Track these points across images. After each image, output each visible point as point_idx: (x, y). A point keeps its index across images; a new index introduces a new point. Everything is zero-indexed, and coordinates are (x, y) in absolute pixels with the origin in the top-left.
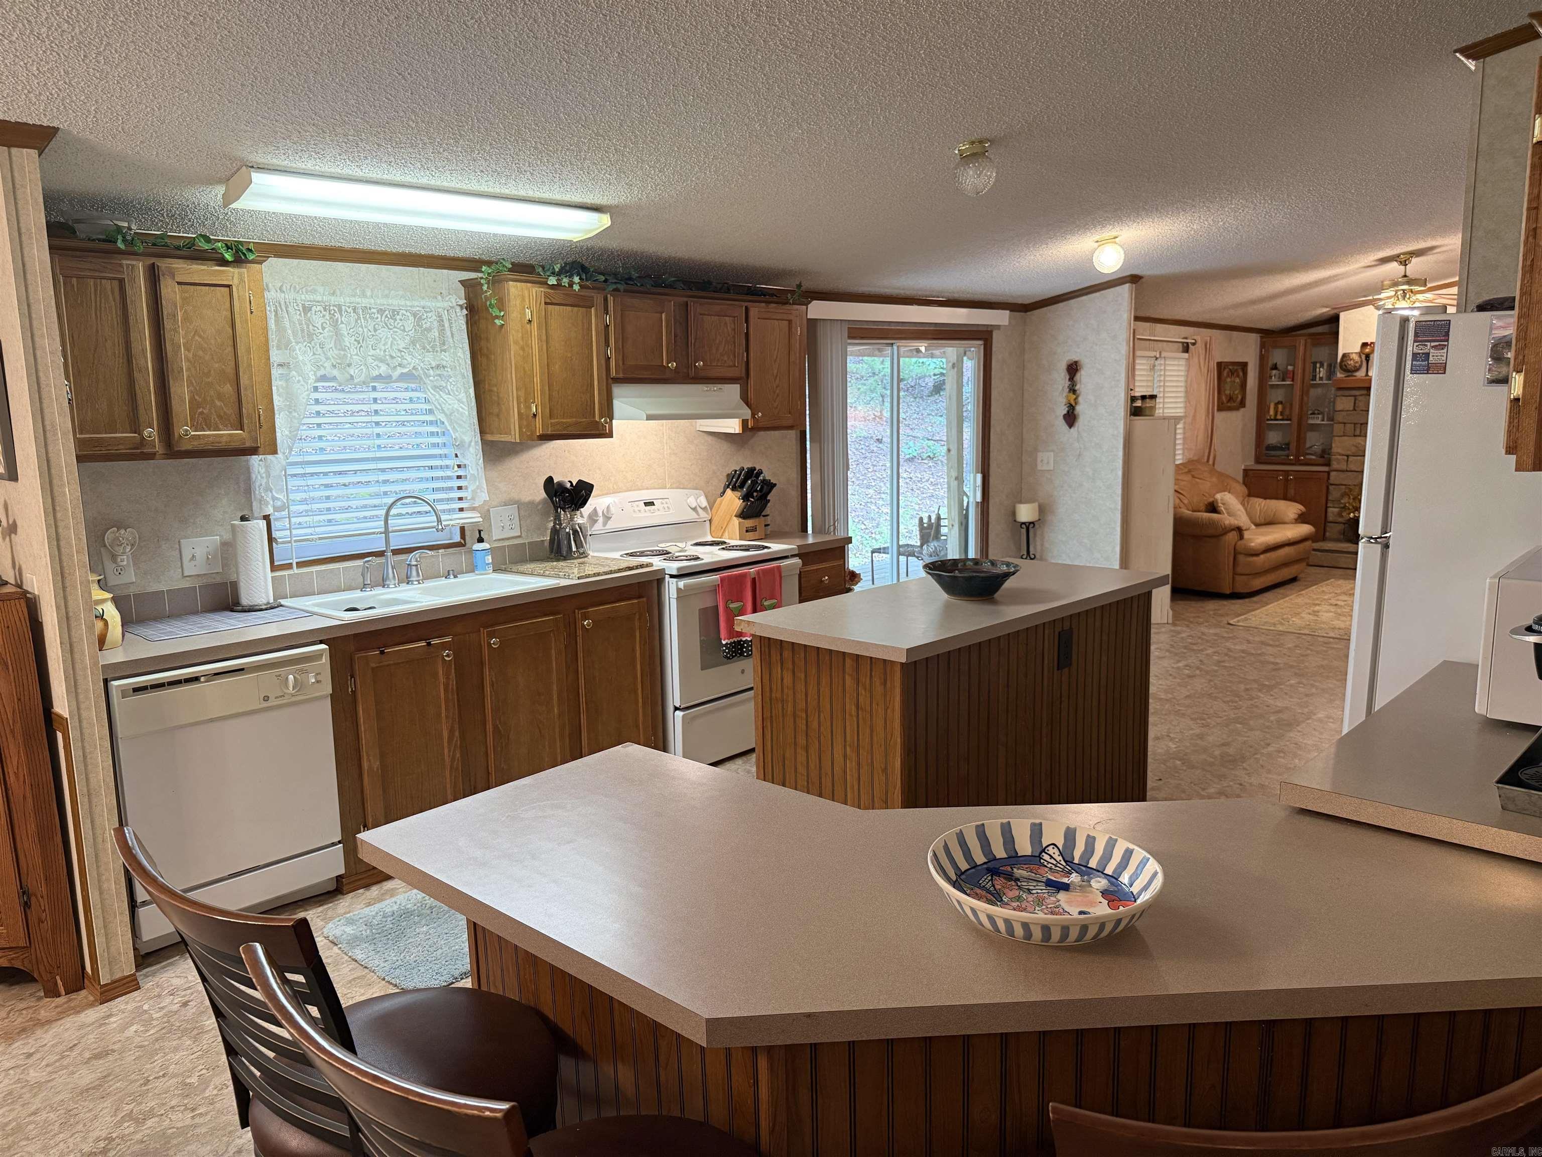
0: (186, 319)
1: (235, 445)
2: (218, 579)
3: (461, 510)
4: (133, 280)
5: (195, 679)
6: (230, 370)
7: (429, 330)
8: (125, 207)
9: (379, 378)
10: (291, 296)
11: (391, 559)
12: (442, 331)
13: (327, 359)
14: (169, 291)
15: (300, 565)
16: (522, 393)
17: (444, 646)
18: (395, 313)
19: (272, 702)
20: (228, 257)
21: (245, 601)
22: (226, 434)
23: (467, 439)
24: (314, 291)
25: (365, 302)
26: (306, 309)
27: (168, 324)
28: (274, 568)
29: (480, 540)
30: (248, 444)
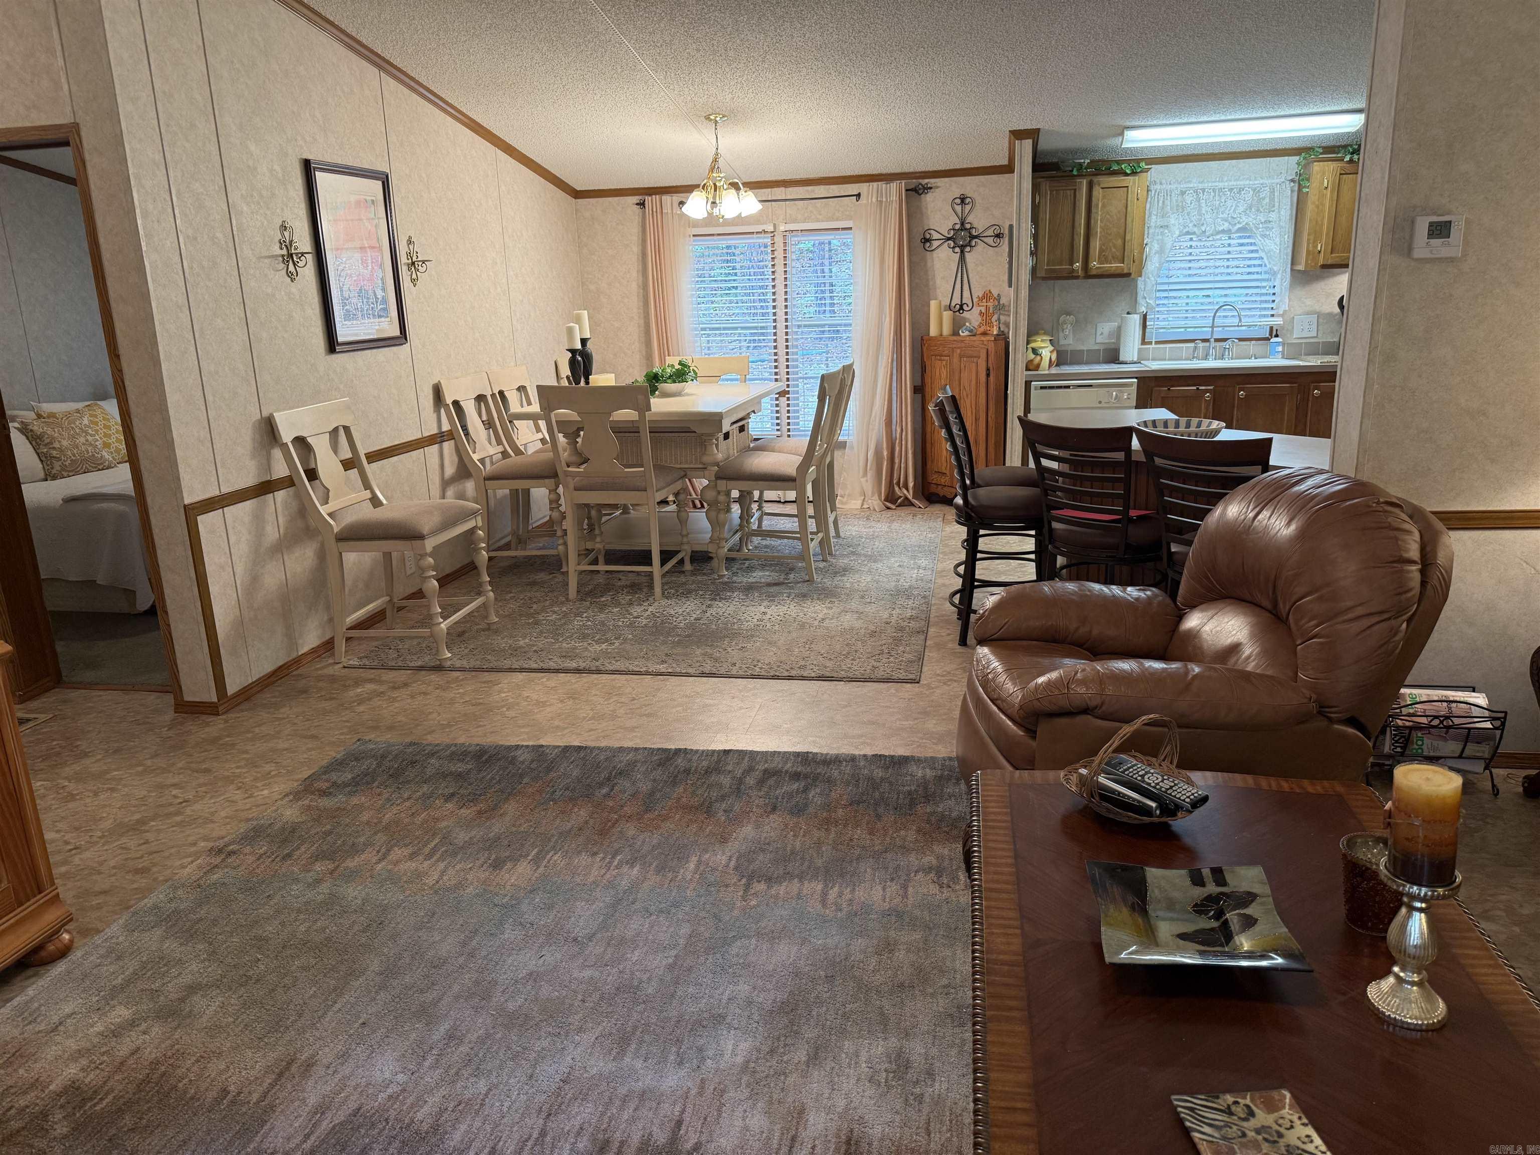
0: (1104, 206)
1: (1119, 272)
2: (1113, 346)
3: (1273, 316)
4: (1080, 189)
5: (1068, 387)
6: (1122, 231)
7: (1264, 199)
8: (1083, 152)
9: (1223, 231)
10: (1173, 186)
11: (1213, 344)
12: (1272, 199)
13: (1191, 221)
14: (1097, 192)
15: (1157, 343)
16: (1312, 237)
17: (1207, 391)
18: (1240, 190)
19: (1103, 405)
20: (1128, 171)
21: (1121, 359)
22: (1114, 266)
23: (1275, 268)
24: (1190, 182)
25: (1221, 185)
26: (1183, 193)
27: (1094, 210)
28: (1143, 342)
29: (1277, 336)
30: (1126, 271)
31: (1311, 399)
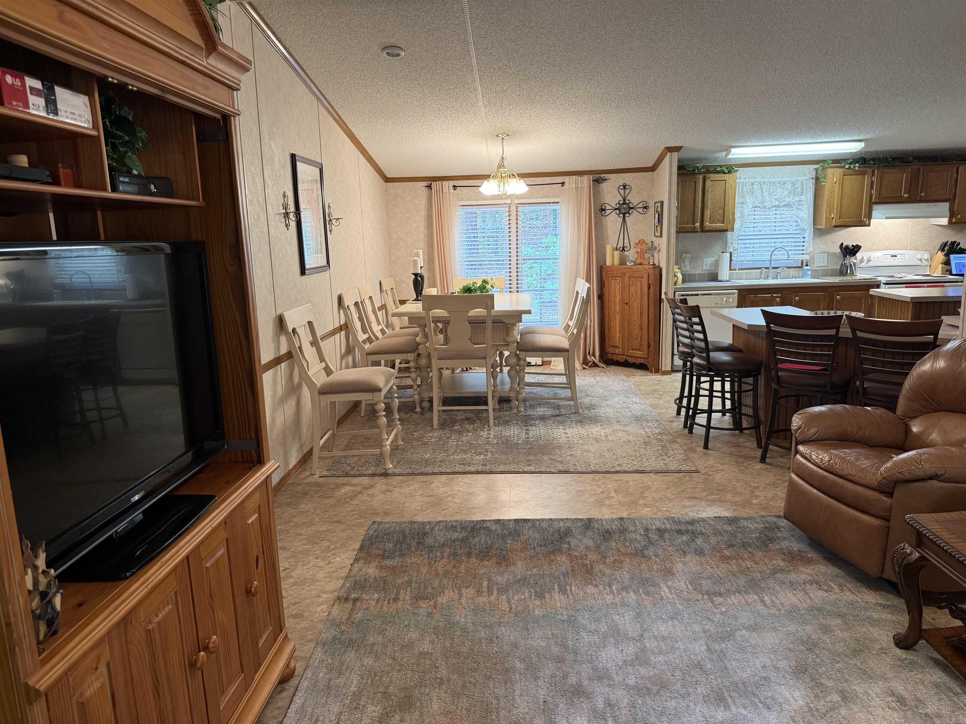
0: (712, 191)
1: (721, 229)
2: (713, 272)
3: (803, 254)
4: (699, 181)
5: (698, 295)
6: (722, 205)
7: (797, 188)
8: (700, 160)
9: (775, 206)
10: (747, 180)
11: (771, 270)
12: (802, 188)
13: (757, 200)
14: (708, 183)
15: (739, 269)
16: (828, 210)
17: (777, 297)
18: (785, 183)
19: (718, 305)
20: (726, 171)
21: (719, 278)
22: (719, 225)
23: (806, 227)
24: (756, 178)
25: (773, 180)
26: (752, 184)
27: (706, 193)
28: (730, 269)
29: (807, 265)
30: (725, 228)
31: (835, 301)
